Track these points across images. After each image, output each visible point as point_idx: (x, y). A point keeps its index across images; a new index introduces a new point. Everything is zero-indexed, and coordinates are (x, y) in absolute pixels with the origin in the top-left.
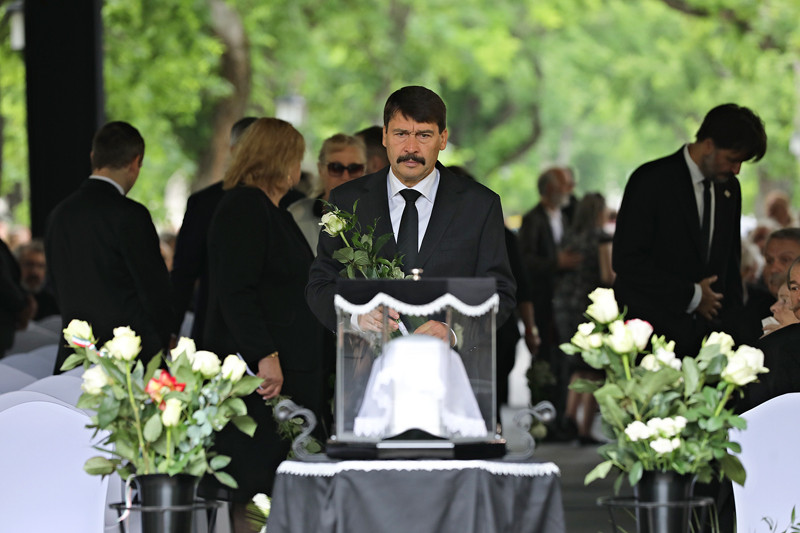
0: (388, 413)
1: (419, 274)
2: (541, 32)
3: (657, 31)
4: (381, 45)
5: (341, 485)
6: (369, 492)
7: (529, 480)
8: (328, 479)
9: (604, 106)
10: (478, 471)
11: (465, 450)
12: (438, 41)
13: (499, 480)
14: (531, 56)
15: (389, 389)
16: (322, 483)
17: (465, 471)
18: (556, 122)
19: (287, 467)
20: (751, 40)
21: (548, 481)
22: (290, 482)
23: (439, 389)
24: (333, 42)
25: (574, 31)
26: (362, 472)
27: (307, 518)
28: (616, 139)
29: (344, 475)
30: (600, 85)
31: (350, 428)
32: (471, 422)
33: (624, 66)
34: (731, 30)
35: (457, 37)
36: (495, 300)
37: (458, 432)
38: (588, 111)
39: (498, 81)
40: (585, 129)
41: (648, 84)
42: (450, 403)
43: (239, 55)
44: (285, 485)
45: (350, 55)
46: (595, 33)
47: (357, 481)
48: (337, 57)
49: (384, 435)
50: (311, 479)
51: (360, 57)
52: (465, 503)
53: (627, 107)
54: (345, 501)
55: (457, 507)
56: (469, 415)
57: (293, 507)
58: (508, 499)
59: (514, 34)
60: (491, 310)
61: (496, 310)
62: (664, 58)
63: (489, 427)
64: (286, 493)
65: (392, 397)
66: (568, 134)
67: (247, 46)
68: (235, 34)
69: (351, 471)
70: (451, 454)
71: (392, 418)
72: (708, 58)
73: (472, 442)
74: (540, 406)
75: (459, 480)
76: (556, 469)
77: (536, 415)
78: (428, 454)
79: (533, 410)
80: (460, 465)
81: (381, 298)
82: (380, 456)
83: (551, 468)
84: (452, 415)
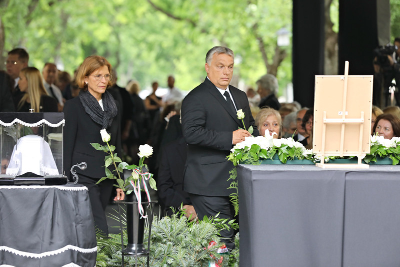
2: (119, 25)
3: (164, 26)
4: (57, 29)
6: (10, 198)
7: (77, 192)
9: (145, 54)
10: (55, 189)
11: (50, 181)
12: (80, 28)
13: (63, 192)
14: (116, 34)
15: (20, 156)
17: (49, 189)
18: (127, 60)
20: (197, 30)
21: (83, 193)
24: (39, 28)
25: (132, 25)
26: (7, 190)
28: (149, 66)
30: (143, 46)
33: (152, 38)
34: (190, 26)
35: (88, 27)
36: (63, 121)
37: (48, 174)
38: (139, 56)
39: (104, 43)
40: (138, 63)
41: (160, 45)
42: (44, 163)
45: (46, 33)
46: (141, 26)
47: (5, 193)
48: (41, 33)
49: (17, 175)
51: (49, 34)
52: (49, 203)
53: (153, 55)
55: (46, 204)
56: (52, 167)
59: (110, 24)
60: (62, 125)
62: (166, 36)
65: (21, 159)
66: (132, 64)
69: (3, 189)
70: (44, 183)
72: (182, 36)
73: (52, 177)
74: (81, 164)
75: (47, 194)
76: (87, 189)
77: (80, 167)
78: (34, 182)
79: (78, 166)
80: (47, 187)
81: (16, 120)
82: (15, 183)
83: (85, 188)
84: (45, 167)
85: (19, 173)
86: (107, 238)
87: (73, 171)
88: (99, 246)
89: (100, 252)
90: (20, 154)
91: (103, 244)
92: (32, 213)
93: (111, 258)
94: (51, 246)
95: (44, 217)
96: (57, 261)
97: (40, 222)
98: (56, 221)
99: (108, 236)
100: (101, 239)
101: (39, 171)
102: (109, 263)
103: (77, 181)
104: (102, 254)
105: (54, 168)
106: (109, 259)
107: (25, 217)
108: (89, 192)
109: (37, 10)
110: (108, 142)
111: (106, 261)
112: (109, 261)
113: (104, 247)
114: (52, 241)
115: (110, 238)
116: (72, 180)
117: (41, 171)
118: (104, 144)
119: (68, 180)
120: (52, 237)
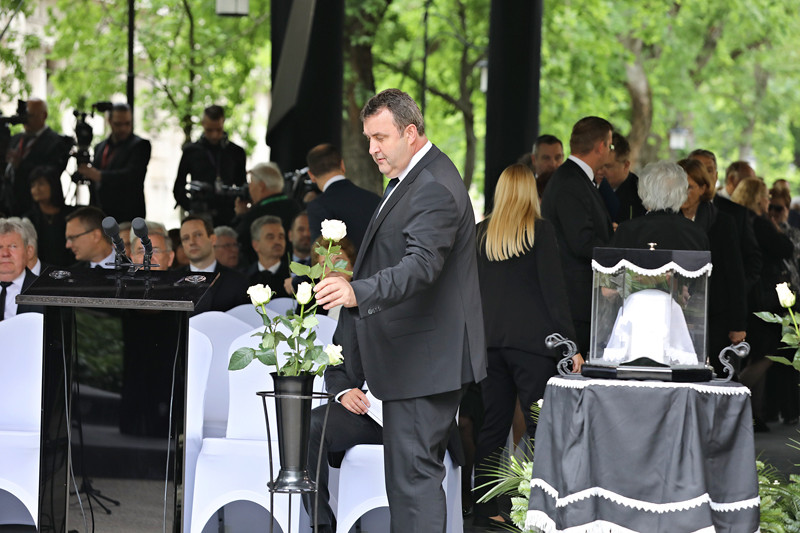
0: (626, 345)
1: (654, 247)
5: (588, 395)
6: (608, 402)
7: (728, 397)
8: (580, 391)
10: (689, 390)
11: (681, 375)
13: (703, 397)
15: (629, 329)
16: (575, 393)
17: (678, 389)
19: (553, 381)
21: (742, 399)
22: (555, 392)
23: (665, 330)
26: (603, 387)
27: (564, 418)
29: (590, 389)
31: (600, 355)
32: (687, 354)
36: (709, 267)
37: (677, 361)
43: (645, 100)
44: (552, 394)
47: (599, 393)
48: (719, 104)
50: (568, 390)
51: (734, 105)
52: (677, 413)
54: (590, 408)
55: (672, 415)
56: (686, 350)
57: (555, 410)
58: (711, 412)
60: (705, 274)
61: (709, 274)
63: (700, 360)
64: (552, 398)
65: (630, 333)
67: (650, 94)
68: (642, 87)
69: (595, 385)
70: (670, 377)
71: (629, 350)
73: (686, 368)
74: (739, 346)
75: (674, 396)
76: (748, 391)
77: (736, 351)
78: (653, 376)
79: (734, 348)
80: (675, 385)
81: (624, 263)
82: (618, 376)
83: (744, 390)
84: (673, 349)
85: (627, 358)
86: (786, 482)
87: (725, 357)
88: (772, 495)
89: (774, 507)
90: (630, 324)
91: (779, 493)
92: (646, 431)
93: (795, 519)
94: (677, 494)
95: (669, 440)
96: (685, 521)
97: (661, 447)
98: (689, 447)
99: (789, 477)
100: (776, 483)
101: (662, 354)
102: (790, 527)
103: (730, 378)
104: (778, 511)
105: (690, 352)
106: (790, 521)
107: (635, 437)
108: (753, 398)
109: (711, 62)
110: (792, 308)
111: (785, 523)
112: (791, 524)
113: (782, 498)
114: (681, 484)
115: (793, 482)
116: (722, 374)
117: (665, 357)
118: (783, 311)
119: (714, 374)
120: (680, 477)
